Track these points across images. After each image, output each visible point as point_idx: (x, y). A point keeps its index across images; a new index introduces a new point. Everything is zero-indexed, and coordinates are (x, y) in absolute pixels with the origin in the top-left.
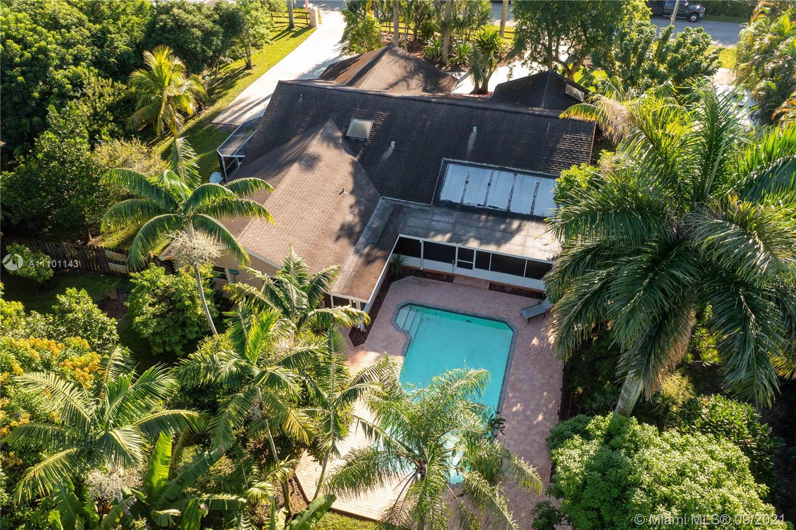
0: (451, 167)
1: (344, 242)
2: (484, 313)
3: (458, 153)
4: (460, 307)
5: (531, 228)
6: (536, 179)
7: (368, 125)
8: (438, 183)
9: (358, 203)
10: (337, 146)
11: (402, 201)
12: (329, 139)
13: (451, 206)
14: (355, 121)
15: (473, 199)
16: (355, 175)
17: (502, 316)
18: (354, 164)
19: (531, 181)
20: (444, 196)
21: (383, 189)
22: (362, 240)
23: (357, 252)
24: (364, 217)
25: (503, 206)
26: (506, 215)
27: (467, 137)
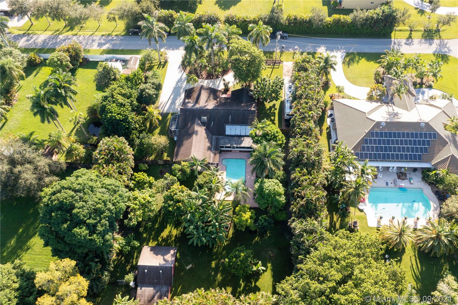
0: (227, 126)
1: (209, 151)
2: (239, 158)
3: (228, 123)
4: (234, 157)
5: (246, 138)
6: (245, 126)
7: (205, 118)
8: (225, 131)
9: (209, 140)
10: (200, 126)
11: (218, 136)
12: (198, 124)
13: (228, 135)
14: (203, 117)
15: (233, 133)
16: (206, 133)
17: (243, 158)
18: (205, 129)
19: (244, 127)
20: (226, 134)
21: (213, 134)
22: (212, 149)
23: (212, 152)
24: (211, 143)
25: (239, 134)
26: (240, 136)
27: (229, 118)
